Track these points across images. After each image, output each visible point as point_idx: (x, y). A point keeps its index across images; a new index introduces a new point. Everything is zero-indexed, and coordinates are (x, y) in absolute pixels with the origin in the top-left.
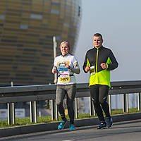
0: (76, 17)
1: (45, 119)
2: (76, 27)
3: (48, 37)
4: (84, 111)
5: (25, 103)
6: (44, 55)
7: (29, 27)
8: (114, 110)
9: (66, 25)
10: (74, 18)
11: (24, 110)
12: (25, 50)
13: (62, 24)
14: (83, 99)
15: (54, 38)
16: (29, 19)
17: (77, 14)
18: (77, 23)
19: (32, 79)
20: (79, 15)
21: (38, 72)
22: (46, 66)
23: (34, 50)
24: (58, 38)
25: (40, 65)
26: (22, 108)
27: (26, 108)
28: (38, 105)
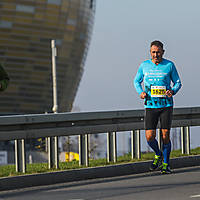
0: (87, 10)
1: (38, 167)
2: (87, 25)
3: (42, 40)
4: (99, 154)
5: (7, 142)
6: (36, 68)
7: (14, 25)
9: (71, 22)
10: (83, 12)
11: (5, 153)
12: (8, 60)
13: (66, 21)
14: (96, 137)
15: (53, 42)
16: (15, 13)
17: (88, 5)
18: (88, 19)
19: (18, 105)
20: (91, 6)
21: (27, 95)
22: (42, 85)
23: (23, 61)
24: (59, 42)
25: (32, 84)
26: (4, 150)
27: (8, 151)
28: (28, 145)
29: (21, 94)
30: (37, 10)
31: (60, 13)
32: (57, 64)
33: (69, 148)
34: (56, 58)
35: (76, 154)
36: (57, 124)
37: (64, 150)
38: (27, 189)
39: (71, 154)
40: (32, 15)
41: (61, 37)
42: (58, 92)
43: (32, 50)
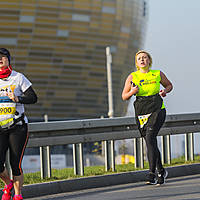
0: (140, 18)
1: (96, 169)
2: (140, 33)
3: (98, 47)
5: (65, 146)
6: (92, 74)
7: (71, 34)
8: (197, 155)
9: (125, 30)
10: (137, 20)
11: (64, 156)
12: (65, 67)
13: (119, 29)
15: (108, 50)
16: (71, 22)
17: (141, 13)
19: (75, 111)
20: (144, 14)
21: (84, 100)
22: (98, 91)
23: (80, 68)
24: (114, 49)
25: (87, 90)
26: (62, 153)
27: (66, 154)
28: (85, 149)
29: (77, 100)
30: (92, 19)
31: (115, 22)
32: (112, 71)
33: (125, 151)
34: (112, 65)
35: (132, 157)
36: (113, 128)
37: (120, 153)
38: (85, 191)
39: (127, 156)
40: (88, 24)
41: (115, 44)
42: (114, 98)
43: (87, 58)
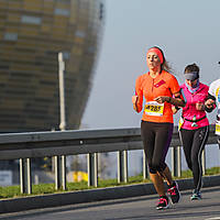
0: (96, 21)
3: (50, 53)
4: (109, 174)
5: (11, 161)
6: (42, 82)
7: (19, 37)
9: (80, 34)
11: (10, 173)
12: (13, 74)
13: (73, 33)
14: (106, 155)
15: (60, 56)
16: (19, 24)
17: (97, 16)
18: (97, 31)
19: (23, 122)
20: (101, 17)
24: (67, 56)
25: (38, 100)
26: (8, 169)
27: (13, 170)
28: (33, 165)
29: (26, 111)
31: (68, 25)
32: (65, 79)
33: (77, 168)
34: (65, 72)
35: (85, 174)
36: (65, 142)
37: (72, 170)
39: (79, 173)
41: (69, 50)
42: (66, 109)
43: (38, 64)
